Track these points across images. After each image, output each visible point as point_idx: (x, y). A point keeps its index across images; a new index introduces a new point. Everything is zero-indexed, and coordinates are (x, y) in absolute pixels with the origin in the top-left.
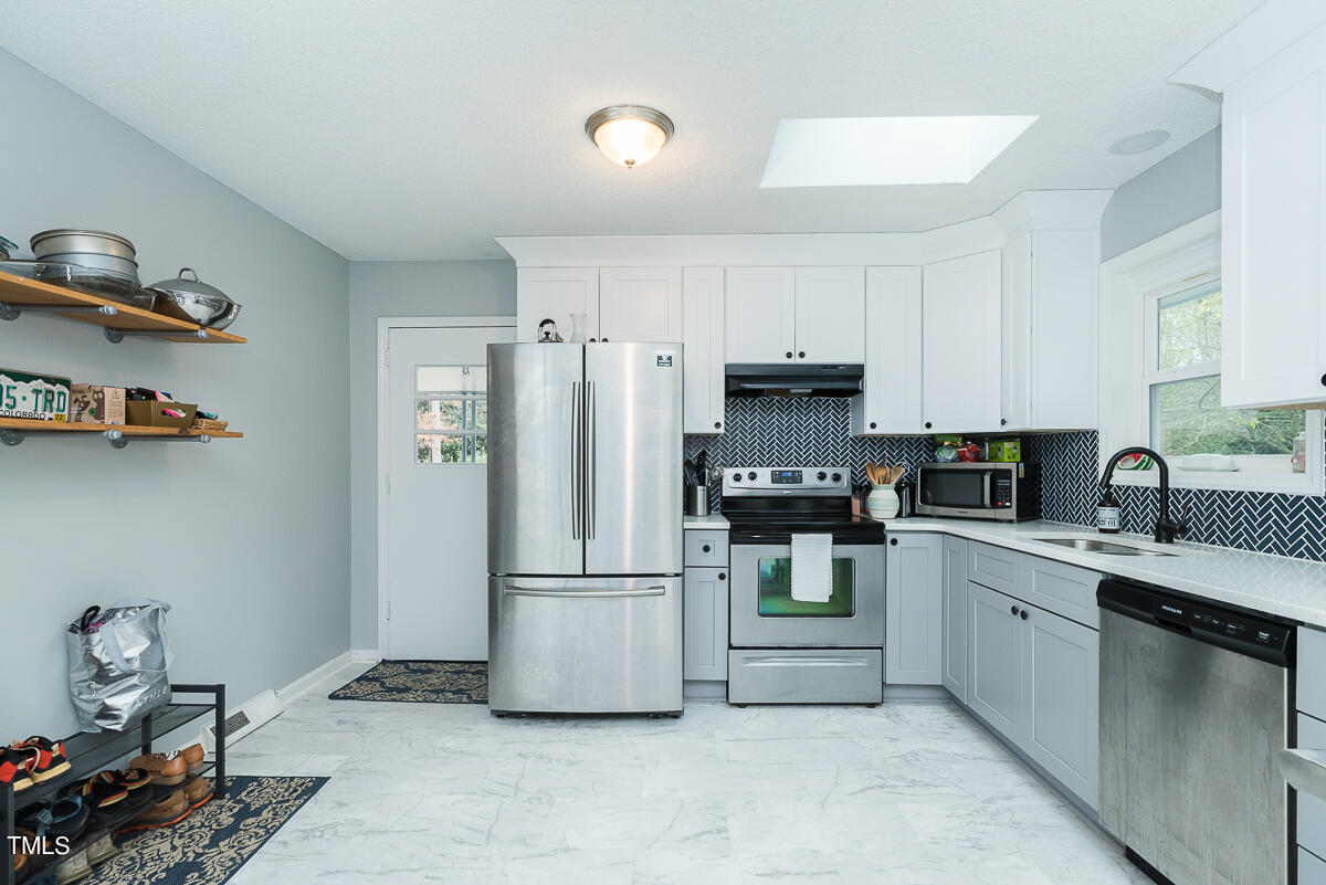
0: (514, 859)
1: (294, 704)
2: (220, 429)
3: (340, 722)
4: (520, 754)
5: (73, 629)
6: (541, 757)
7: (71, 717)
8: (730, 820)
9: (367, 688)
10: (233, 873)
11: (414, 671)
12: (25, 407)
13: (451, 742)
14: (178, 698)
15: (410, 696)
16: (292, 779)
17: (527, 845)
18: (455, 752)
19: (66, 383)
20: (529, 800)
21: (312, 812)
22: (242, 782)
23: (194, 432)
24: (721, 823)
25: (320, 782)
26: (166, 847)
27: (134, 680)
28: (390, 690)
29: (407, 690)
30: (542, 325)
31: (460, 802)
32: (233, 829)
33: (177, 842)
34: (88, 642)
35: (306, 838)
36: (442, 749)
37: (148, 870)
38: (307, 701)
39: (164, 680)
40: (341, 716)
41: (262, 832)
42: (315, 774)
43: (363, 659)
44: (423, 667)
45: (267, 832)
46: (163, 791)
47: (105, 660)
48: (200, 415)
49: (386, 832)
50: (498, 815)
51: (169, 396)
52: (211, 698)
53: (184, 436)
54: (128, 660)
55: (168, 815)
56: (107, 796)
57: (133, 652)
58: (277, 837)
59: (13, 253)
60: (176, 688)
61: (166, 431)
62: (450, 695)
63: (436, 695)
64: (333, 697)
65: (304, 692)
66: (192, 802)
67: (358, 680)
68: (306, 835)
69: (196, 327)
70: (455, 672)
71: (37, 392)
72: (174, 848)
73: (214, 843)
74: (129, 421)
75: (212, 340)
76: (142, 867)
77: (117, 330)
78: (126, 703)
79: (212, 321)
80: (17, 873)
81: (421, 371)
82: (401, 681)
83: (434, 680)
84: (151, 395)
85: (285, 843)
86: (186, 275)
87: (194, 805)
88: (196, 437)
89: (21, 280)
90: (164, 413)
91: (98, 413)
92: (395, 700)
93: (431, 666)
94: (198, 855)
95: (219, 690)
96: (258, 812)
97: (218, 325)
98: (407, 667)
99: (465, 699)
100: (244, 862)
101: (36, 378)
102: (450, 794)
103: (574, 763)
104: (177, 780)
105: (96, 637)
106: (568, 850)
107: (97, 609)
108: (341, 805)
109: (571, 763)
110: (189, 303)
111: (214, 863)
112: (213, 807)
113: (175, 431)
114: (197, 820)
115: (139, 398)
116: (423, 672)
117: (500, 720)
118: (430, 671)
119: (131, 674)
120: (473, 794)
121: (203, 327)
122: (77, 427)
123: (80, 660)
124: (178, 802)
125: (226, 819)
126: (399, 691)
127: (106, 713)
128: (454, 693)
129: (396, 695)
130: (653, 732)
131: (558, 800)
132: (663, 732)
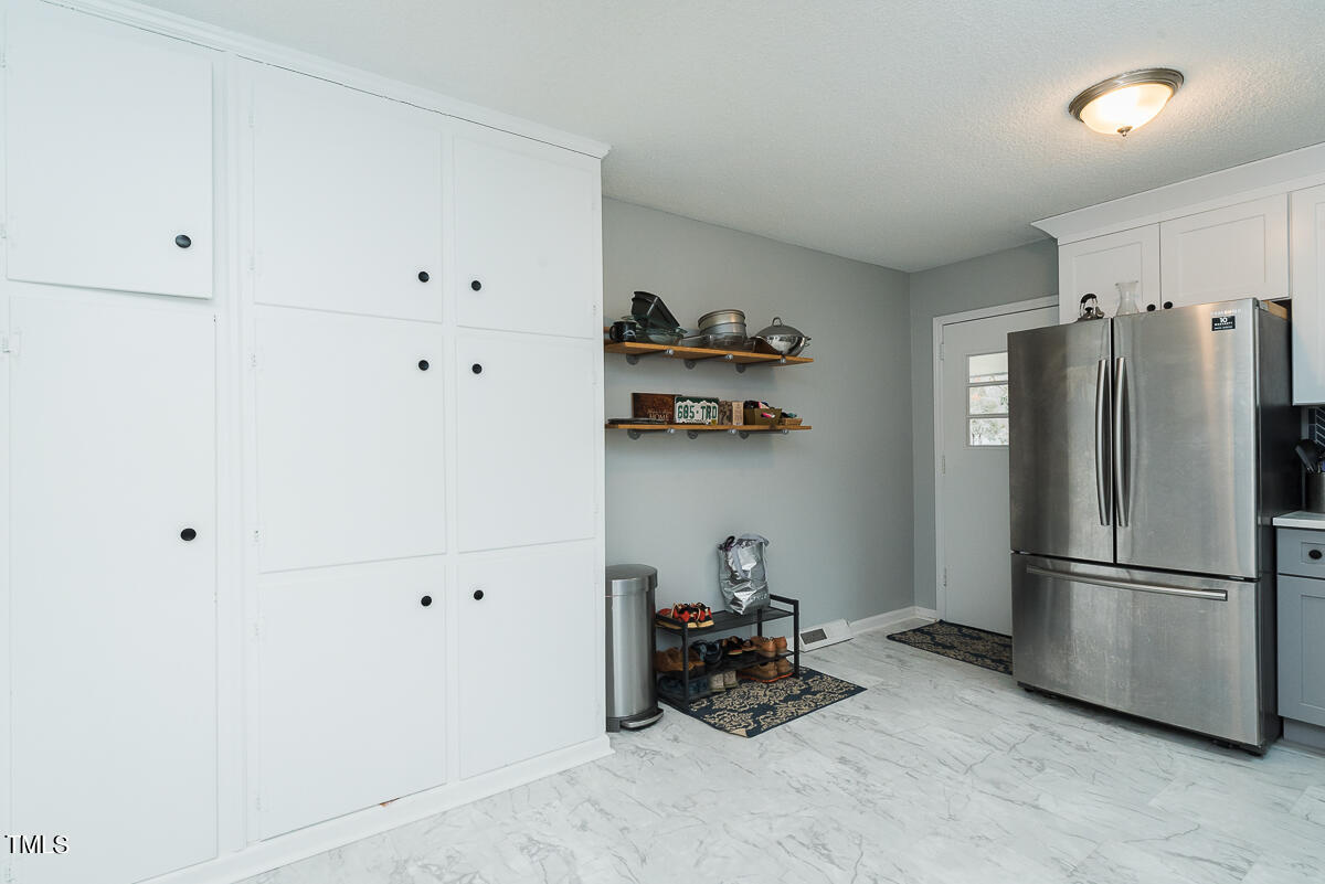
0: (981, 792)
1: (861, 635)
2: (797, 425)
3: (889, 656)
4: (1031, 725)
5: (721, 548)
6: (1052, 734)
7: (720, 601)
8: (1256, 867)
9: (919, 637)
10: (790, 720)
11: (965, 635)
12: (698, 417)
13: (969, 695)
14: (774, 604)
15: (952, 653)
16: (842, 681)
17: (999, 788)
18: (971, 704)
19: (716, 401)
20: (1019, 760)
21: (847, 706)
22: (811, 673)
23: (779, 427)
24: (1244, 865)
25: (860, 689)
26: (761, 693)
27: (749, 585)
28: (937, 644)
29: (952, 647)
30: (1084, 301)
31: (956, 738)
32: (798, 697)
33: (768, 693)
34: (727, 555)
35: (837, 718)
36: (961, 698)
37: (751, 701)
38: (870, 636)
39: (765, 589)
40: (892, 653)
41: (813, 705)
42: (857, 684)
43: (924, 615)
44: (975, 634)
45: (816, 706)
46: (764, 660)
47: (734, 569)
48: (785, 415)
49: (891, 735)
50: (985, 759)
51: (766, 404)
52: (791, 608)
53: (773, 430)
54: (744, 571)
55: (766, 676)
56: (733, 649)
57: (748, 567)
58: (821, 711)
59: (685, 335)
60: (773, 597)
61: (761, 427)
62: (988, 662)
63: (977, 658)
64: (890, 637)
65: (870, 629)
66: (780, 674)
67: (914, 631)
68: (839, 717)
69: (779, 357)
70: (1002, 645)
71: (703, 408)
72: (765, 695)
73: (786, 700)
74: (745, 423)
75: (789, 363)
76: (748, 698)
77: (742, 365)
78: (745, 598)
79: (791, 350)
80: (690, 672)
81: (971, 358)
82: (948, 640)
83: (980, 646)
84: (756, 405)
85: (824, 717)
86: (777, 323)
87: (780, 676)
88: (780, 431)
89: (688, 349)
90: (762, 416)
91: (730, 419)
92: (938, 653)
93: (982, 634)
94: (775, 704)
95: (795, 603)
96: (814, 694)
97: (794, 353)
98: (960, 631)
99: (1001, 668)
100: (798, 716)
101: (702, 400)
102: (951, 730)
103: (1085, 750)
104: (771, 655)
105: (730, 554)
106: (1036, 807)
107: (733, 538)
108: (867, 708)
109: (1080, 748)
110: (777, 343)
111: (783, 710)
112: (791, 681)
113: (767, 427)
114: (781, 685)
115: (751, 405)
116: (972, 638)
117: (1028, 695)
118: (979, 638)
119: (748, 581)
120: (971, 737)
121: (784, 356)
122: (722, 427)
123: (723, 567)
124: (771, 669)
125: (796, 691)
126: (944, 647)
127: (735, 601)
128: (993, 661)
129: (940, 649)
130: (1211, 758)
131: (1048, 770)
132: (1223, 762)
